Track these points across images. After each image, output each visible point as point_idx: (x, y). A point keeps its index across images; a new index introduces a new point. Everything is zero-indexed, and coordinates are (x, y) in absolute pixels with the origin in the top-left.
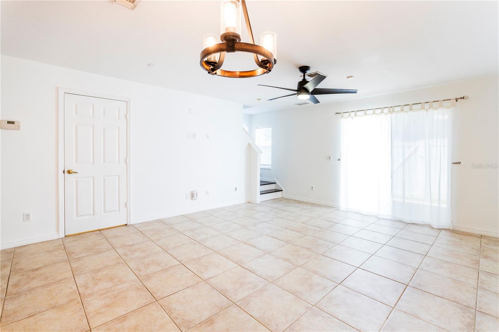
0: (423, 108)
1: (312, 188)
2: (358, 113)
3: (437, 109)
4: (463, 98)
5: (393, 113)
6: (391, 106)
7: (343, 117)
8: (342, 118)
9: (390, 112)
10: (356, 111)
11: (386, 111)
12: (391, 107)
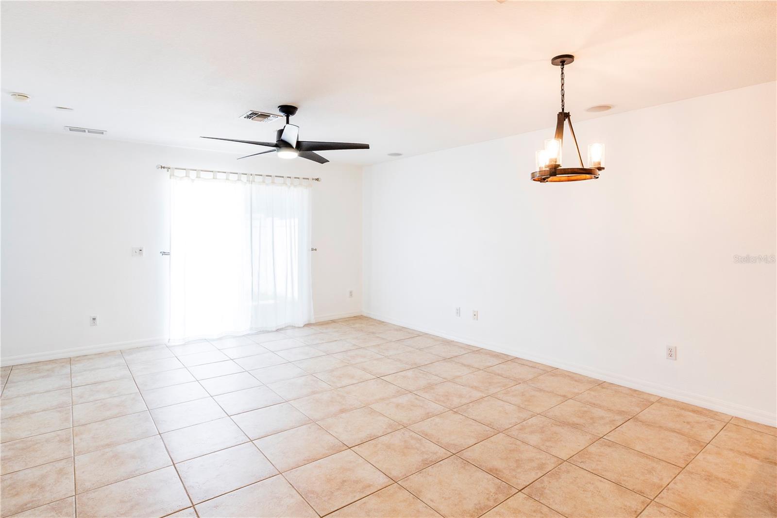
0: (285, 183)
1: (94, 319)
2: (202, 174)
3: (295, 186)
4: (317, 180)
5: (253, 183)
6: (251, 173)
7: (173, 175)
8: (172, 177)
9: (249, 181)
10: (199, 170)
11: (244, 178)
12: (251, 175)
